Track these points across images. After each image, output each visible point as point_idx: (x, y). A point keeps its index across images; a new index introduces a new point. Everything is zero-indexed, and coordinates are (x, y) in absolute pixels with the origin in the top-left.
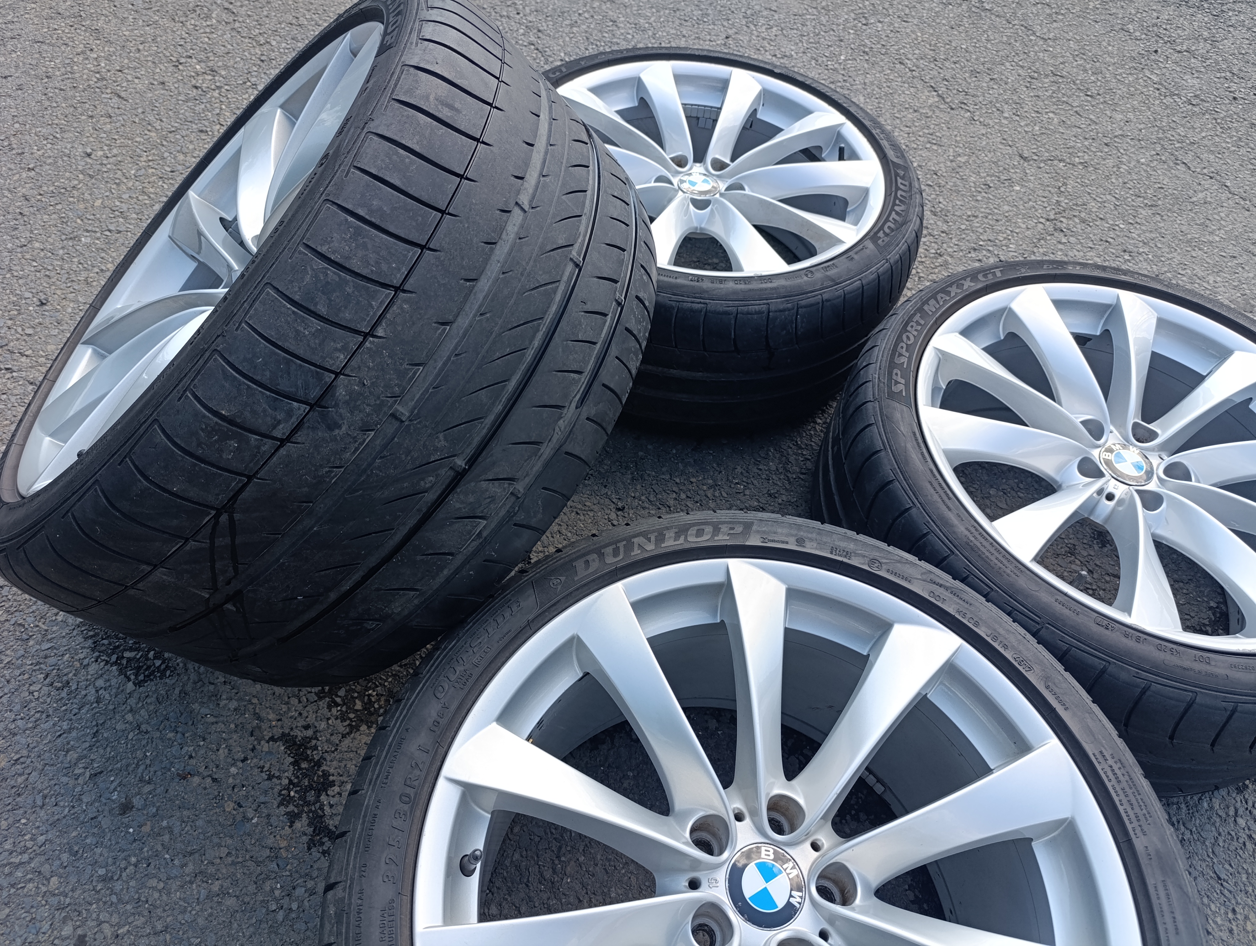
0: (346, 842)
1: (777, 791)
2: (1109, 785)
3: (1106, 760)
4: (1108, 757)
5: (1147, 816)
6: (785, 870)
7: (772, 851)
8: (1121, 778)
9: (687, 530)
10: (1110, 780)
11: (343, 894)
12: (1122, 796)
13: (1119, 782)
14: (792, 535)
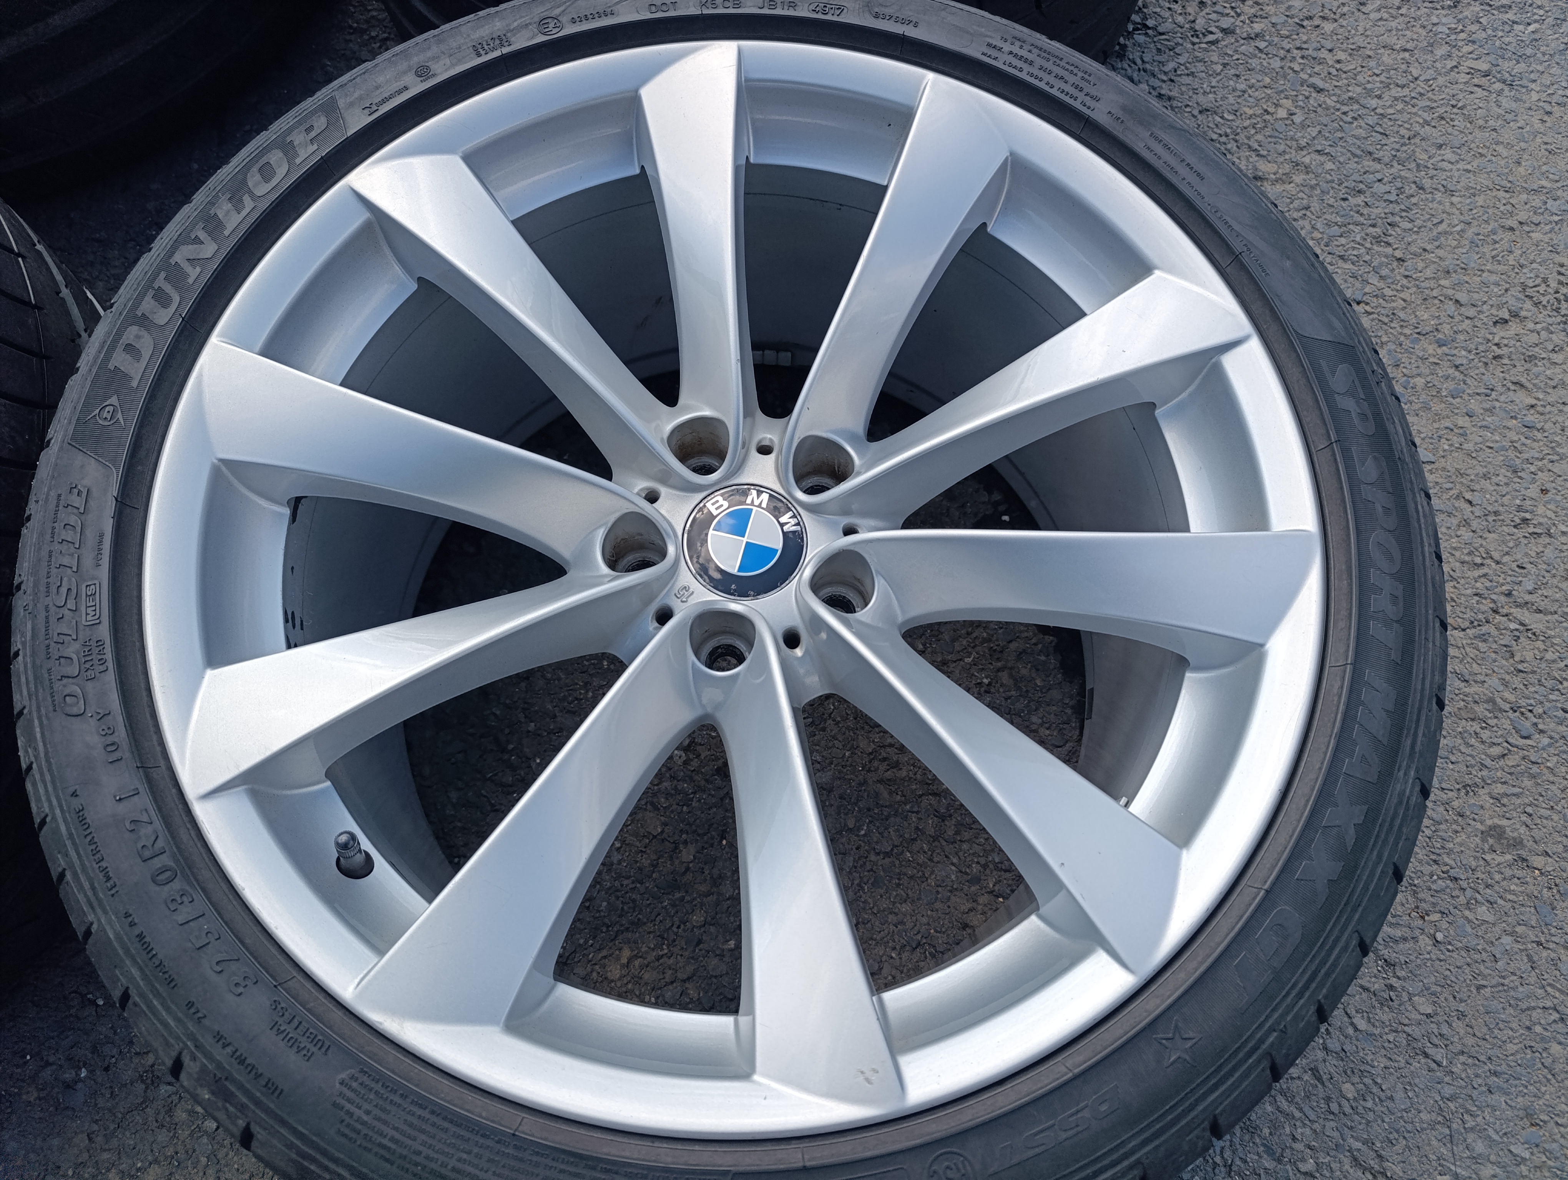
0: (135, 1004)
1: (669, 428)
2: (1023, 76)
3: (1000, 49)
4: (1000, 44)
5: (1086, 76)
6: (752, 503)
7: (720, 498)
8: (1030, 57)
9: (244, 182)
10: (1021, 70)
11: (198, 1063)
12: (1046, 77)
13: (1031, 63)
14: (405, 73)
